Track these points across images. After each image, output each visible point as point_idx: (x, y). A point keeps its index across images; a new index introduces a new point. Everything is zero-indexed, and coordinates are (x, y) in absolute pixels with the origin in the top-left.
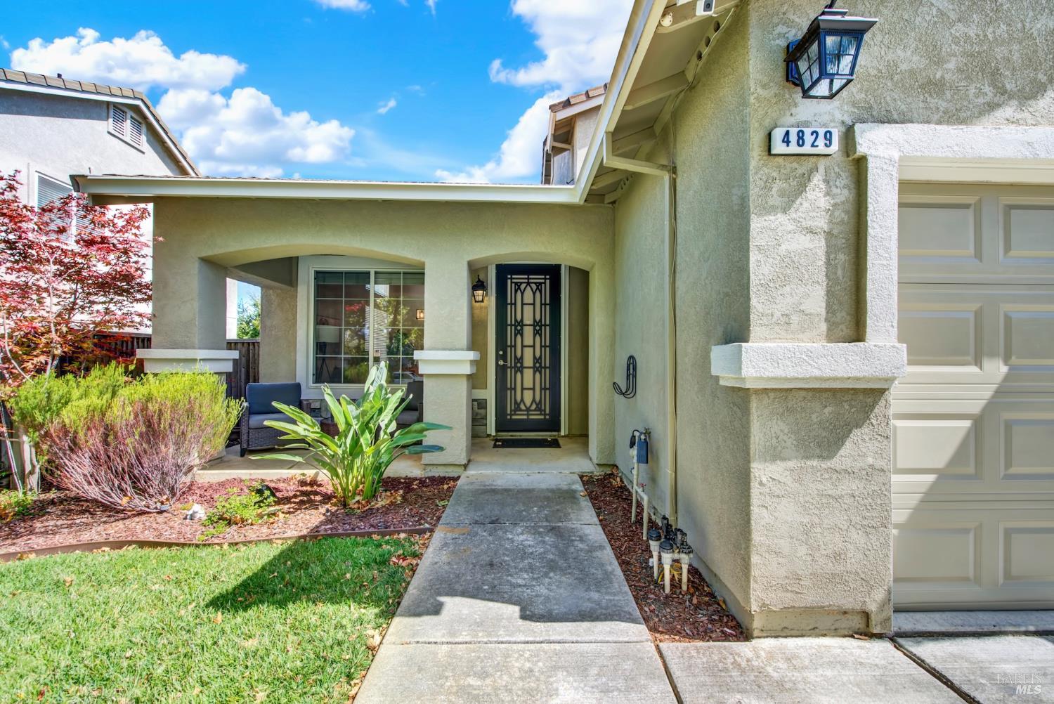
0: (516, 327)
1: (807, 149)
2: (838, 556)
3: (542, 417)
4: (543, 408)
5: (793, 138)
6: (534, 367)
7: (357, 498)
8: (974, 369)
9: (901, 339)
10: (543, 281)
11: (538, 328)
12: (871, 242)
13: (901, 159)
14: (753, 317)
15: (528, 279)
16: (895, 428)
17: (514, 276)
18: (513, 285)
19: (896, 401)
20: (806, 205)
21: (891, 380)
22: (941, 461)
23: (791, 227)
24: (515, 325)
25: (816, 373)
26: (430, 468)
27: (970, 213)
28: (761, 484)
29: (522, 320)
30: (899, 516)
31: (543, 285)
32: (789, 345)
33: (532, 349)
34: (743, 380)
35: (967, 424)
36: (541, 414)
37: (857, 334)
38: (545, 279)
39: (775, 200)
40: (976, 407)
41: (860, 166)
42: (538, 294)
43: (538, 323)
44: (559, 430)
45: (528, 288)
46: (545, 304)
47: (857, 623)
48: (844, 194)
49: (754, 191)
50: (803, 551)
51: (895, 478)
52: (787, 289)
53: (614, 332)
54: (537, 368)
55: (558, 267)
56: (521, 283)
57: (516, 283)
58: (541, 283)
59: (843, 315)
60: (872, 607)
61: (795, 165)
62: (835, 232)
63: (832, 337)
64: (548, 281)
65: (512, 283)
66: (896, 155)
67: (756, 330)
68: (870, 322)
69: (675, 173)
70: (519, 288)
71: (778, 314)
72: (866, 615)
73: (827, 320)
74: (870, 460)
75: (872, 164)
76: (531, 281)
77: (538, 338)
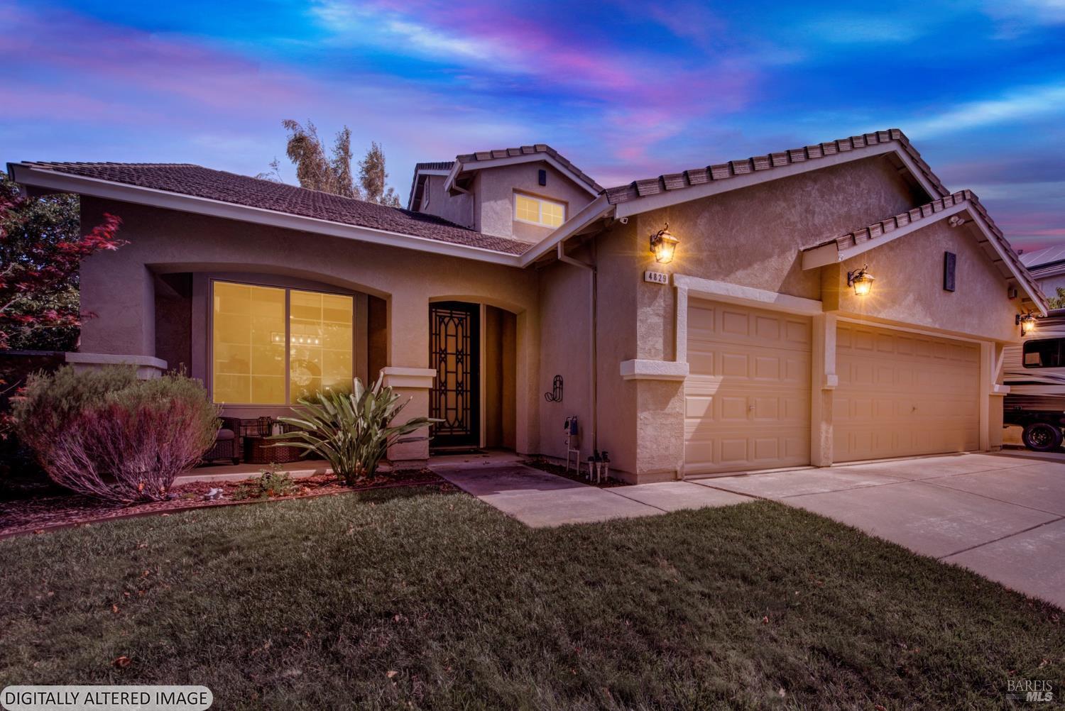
0: (440, 355)
1: (657, 281)
2: (667, 448)
3: (464, 433)
4: (465, 425)
5: (653, 276)
6: (457, 390)
7: (361, 478)
8: (713, 377)
9: (687, 361)
10: (464, 316)
11: (460, 357)
12: (678, 322)
13: (689, 290)
14: (638, 349)
15: (451, 313)
16: (686, 399)
17: (438, 310)
18: (438, 318)
19: (687, 387)
20: (657, 304)
21: (684, 377)
22: (702, 413)
23: (651, 313)
24: (439, 353)
25: (660, 373)
26: (397, 463)
27: (712, 312)
28: (641, 419)
29: (446, 349)
30: (687, 436)
31: (464, 320)
32: (652, 361)
33: (455, 374)
34: (634, 375)
35: (710, 398)
36: (463, 431)
37: (674, 358)
38: (466, 315)
39: (646, 301)
40: (713, 391)
41: (675, 290)
42: (460, 327)
43: (460, 352)
44: (478, 444)
45: (451, 322)
46: (466, 337)
47: (673, 476)
48: (670, 302)
49: (639, 296)
50: (655, 446)
51: (686, 420)
52: (650, 339)
53: (539, 360)
54: (460, 391)
55: (478, 306)
56: (445, 317)
57: (440, 317)
58: (462, 319)
59: (669, 350)
60: (678, 469)
61: (653, 287)
62: (667, 316)
63: (665, 359)
64: (468, 318)
65: (436, 315)
66: (687, 288)
67: (639, 354)
68: (678, 354)
69: (596, 270)
70: (443, 321)
71: (647, 348)
72: (676, 472)
73: (664, 353)
74: (677, 410)
75: (679, 291)
76: (454, 315)
77: (460, 365)
